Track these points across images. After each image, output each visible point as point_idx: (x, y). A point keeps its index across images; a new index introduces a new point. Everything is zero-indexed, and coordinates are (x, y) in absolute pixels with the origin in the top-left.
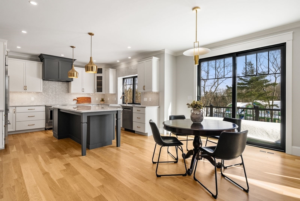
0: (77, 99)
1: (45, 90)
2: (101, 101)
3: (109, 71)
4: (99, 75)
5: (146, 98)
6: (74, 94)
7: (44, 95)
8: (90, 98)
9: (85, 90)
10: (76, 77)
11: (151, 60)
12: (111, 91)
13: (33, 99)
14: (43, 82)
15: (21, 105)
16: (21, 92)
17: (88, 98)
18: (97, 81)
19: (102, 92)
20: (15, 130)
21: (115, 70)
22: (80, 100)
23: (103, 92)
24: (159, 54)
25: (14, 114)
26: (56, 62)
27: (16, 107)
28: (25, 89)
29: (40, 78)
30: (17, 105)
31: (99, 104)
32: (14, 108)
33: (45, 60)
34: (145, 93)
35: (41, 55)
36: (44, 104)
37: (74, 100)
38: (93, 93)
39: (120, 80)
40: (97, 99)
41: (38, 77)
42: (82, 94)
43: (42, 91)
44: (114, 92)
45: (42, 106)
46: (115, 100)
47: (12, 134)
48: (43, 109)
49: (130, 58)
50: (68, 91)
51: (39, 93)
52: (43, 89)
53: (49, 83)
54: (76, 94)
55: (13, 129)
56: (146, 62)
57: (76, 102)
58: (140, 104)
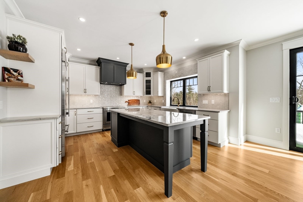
0: (128, 101)
1: (102, 93)
2: (148, 103)
3: (158, 75)
4: (148, 78)
5: (206, 100)
6: (126, 96)
7: (101, 98)
8: (139, 100)
9: (135, 93)
10: (135, 77)
11: (221, 55)
12: (160, 94)
13: (91, 101)
14: (100, 86)
15: (82, 108)
16: (81, 95)
17: (137, 100)
18: (146, 85)
19: (150, 94)
20: (76, 132)
21: (164, 73)
22: (131, 102)
23: (152, 95)
24: (231, 47)
25: (76, 116)
26: (111, 66)
27: (77, 109)
28: (85, 92)
29: (98, 82)
30: (78, 108)
31: (148, 106)
32: (75, 110)
33: (103, 64)
34: (204, 95)
35: (99, 58)
36: (101, 105)
37: (126, 102)
38: (142, 95)
39: (168, 82)
40: (145, 101)
41: (96, 81)
42: (133, 97)
43: (99, 94)
44: (162, 94)
45: (100, 108)
46: (163, 102)
47: (74, 136)
48: (101, 111)
49: (184, 58)
50: (121, 93)
51: (97, 95)
52: (100, 92)
53: (105, 86)
54: (128, 96)
55: (74, 131)
56: (212, 58)
57: (127, 104)
58: (197, 107)
